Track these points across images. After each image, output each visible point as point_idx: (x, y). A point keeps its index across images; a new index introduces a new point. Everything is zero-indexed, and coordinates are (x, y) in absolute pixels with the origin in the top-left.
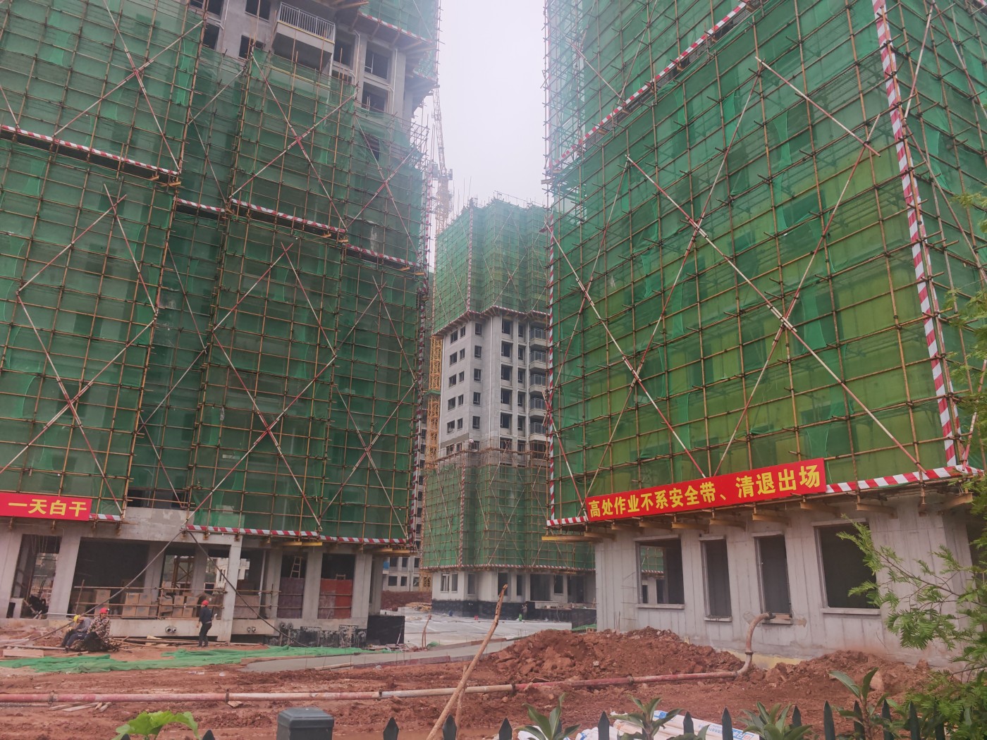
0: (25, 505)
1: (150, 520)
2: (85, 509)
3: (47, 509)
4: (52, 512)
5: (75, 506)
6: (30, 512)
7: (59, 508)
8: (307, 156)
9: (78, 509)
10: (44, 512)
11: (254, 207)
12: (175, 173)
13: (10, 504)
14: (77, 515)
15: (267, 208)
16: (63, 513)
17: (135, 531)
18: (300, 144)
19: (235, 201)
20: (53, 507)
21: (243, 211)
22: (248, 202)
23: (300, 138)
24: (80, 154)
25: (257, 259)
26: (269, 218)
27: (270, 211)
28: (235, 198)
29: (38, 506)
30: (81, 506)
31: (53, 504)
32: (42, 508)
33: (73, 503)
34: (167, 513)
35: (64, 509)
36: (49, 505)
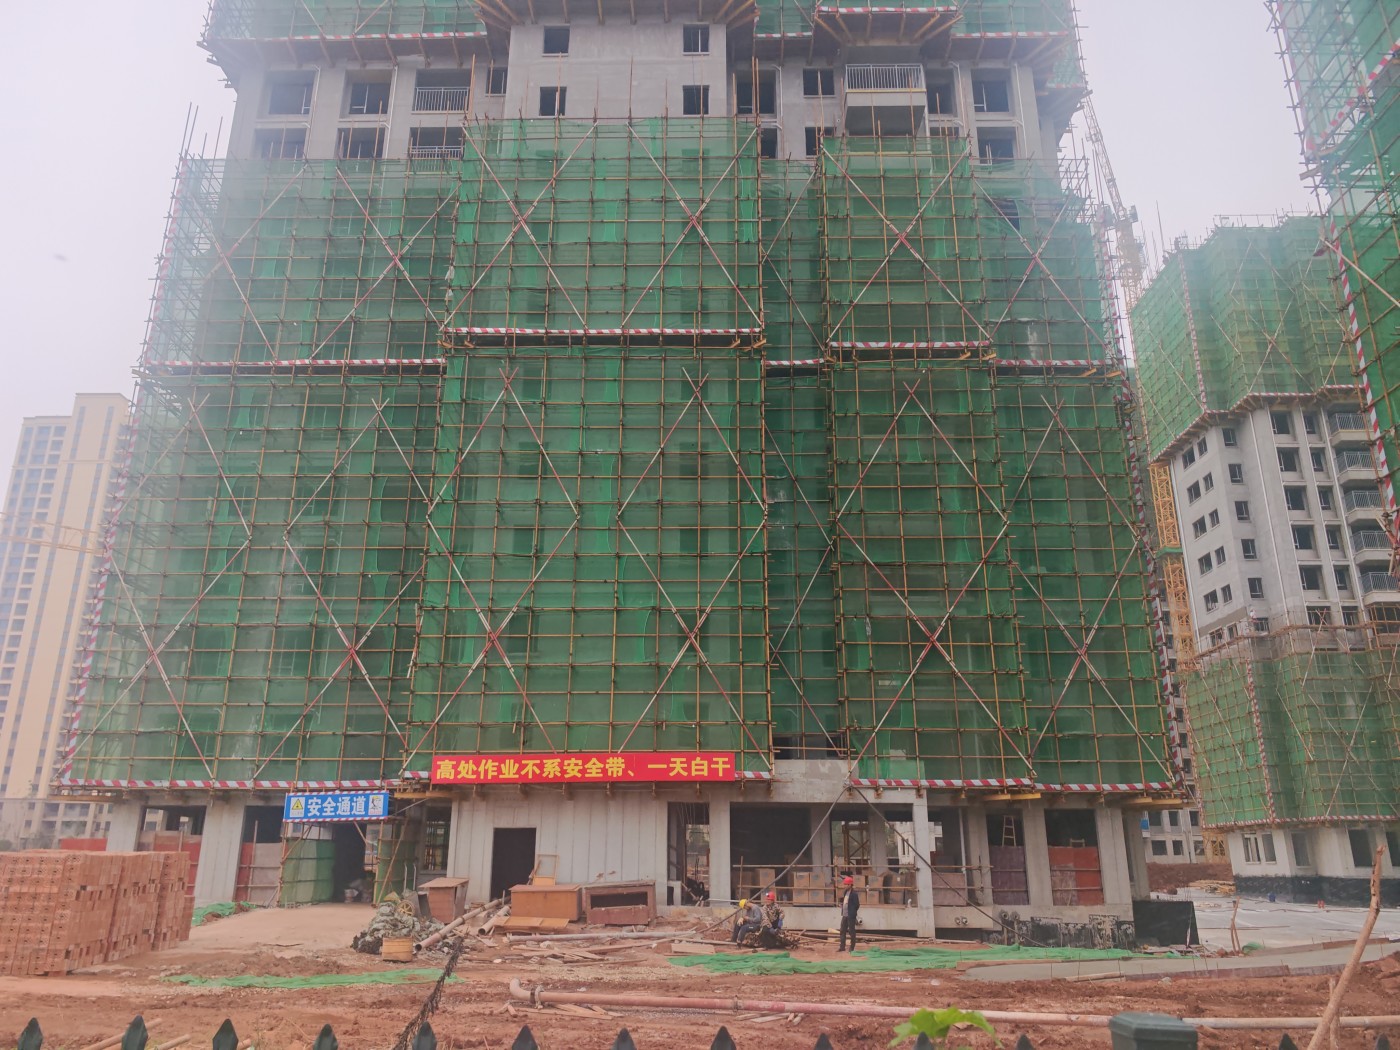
0: (664, 766)
1: (805, 775)
2: (728, 766)
3: (688, 769)
4: (694, 773)
5: (717, 763)
6: (672, 774)
7: (700, 768)
8: (917, 256)
9: (721, 767)
10: (685, 774)
11: (860, 345)
12: (757, 330)
13: (650, 766)
14: (721, 774)
15: (877, 341)
16: (705, 773)
17: (789, 791)
18: (905, 242)
19: (834, 344)
20: (694, 767)
21: (847, 355)
22: (851, 341)
23: (904, 235)
24: (652, 339)
25: (875, 413)
26: (882, 354)
27: (882, 344)
28: (833, 340)
29: (678, 766)
30: (724, 763)
31: (693, 763)
32: (683, 768)
33: (715, 759)
34: (823, 765)
35: (705, 767)
36: (689, 763)
